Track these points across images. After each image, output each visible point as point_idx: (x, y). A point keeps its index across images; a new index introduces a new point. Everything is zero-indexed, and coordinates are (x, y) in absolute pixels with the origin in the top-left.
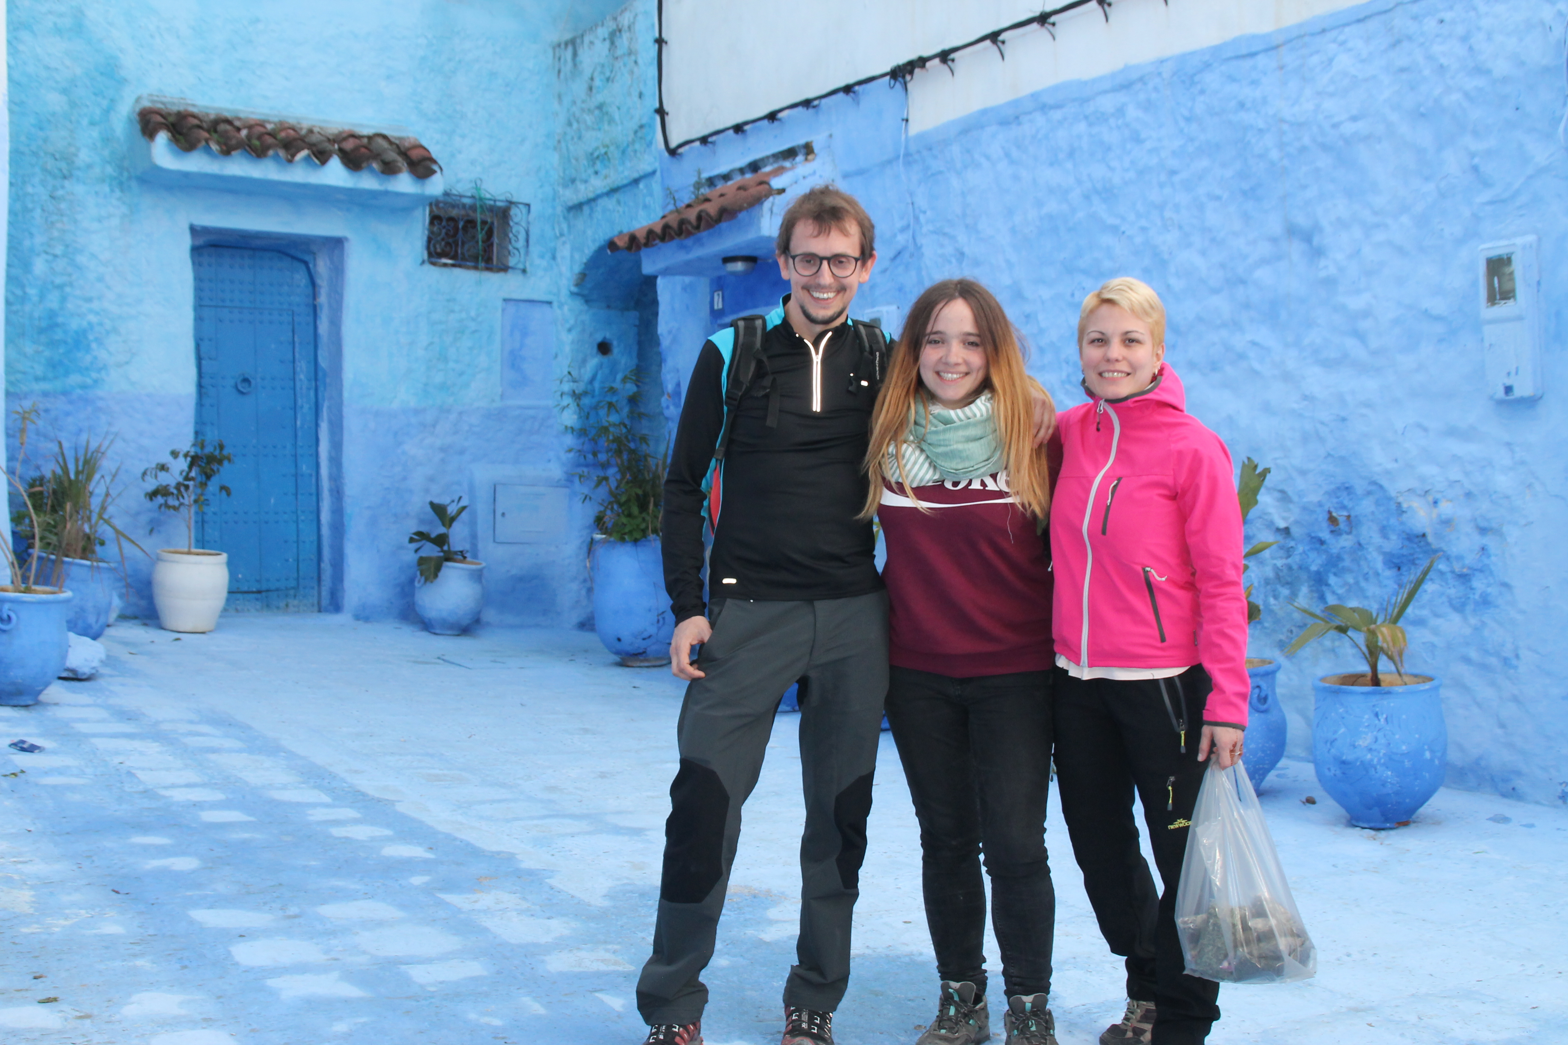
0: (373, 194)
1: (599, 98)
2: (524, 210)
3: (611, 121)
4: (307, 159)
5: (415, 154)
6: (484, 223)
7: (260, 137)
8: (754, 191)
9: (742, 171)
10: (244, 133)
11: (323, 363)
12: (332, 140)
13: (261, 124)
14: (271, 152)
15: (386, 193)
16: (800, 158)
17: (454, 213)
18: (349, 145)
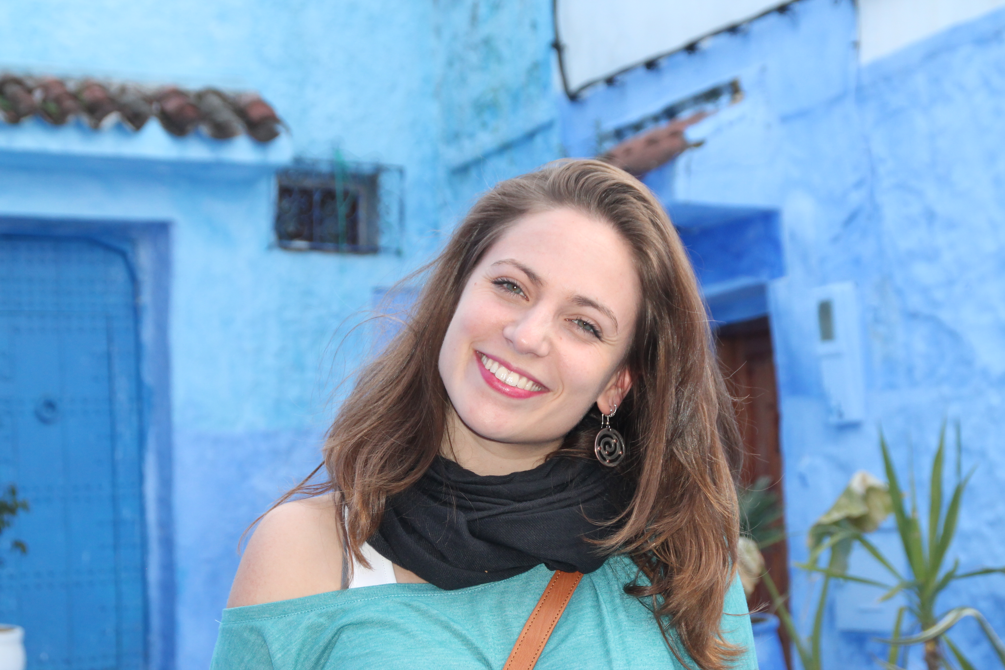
0: (205, 166)
1: (484, 30)
2: (396, 175)
3: (500, 59)
4: (118, 127)
5: (256, 113)
6: (346, 194)
7: (58, 100)
8: (666, 145)
9: (656, 118)
10: (38, 95)
11: (149, 378)
12: (150, 99)
13: (60, 83)
14: (71, 118)
15: (219, 165)
16: (725, 99)
17: (308, 183)
18: (171, 105)
